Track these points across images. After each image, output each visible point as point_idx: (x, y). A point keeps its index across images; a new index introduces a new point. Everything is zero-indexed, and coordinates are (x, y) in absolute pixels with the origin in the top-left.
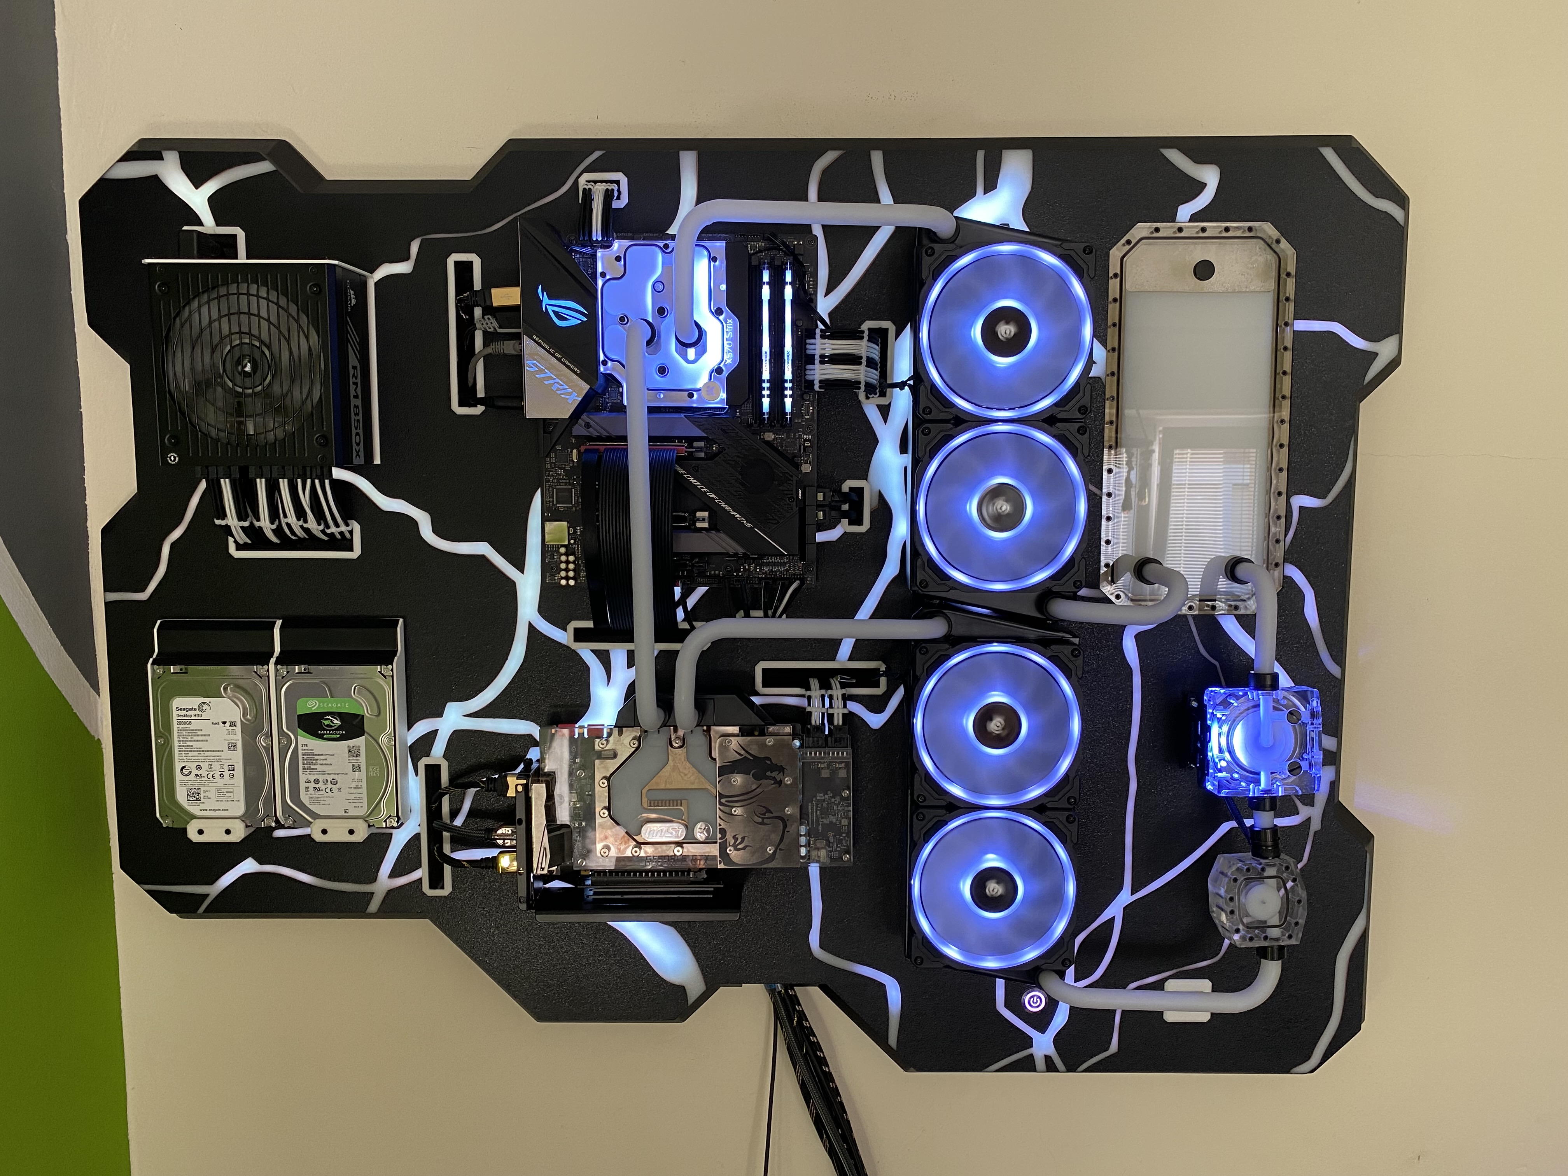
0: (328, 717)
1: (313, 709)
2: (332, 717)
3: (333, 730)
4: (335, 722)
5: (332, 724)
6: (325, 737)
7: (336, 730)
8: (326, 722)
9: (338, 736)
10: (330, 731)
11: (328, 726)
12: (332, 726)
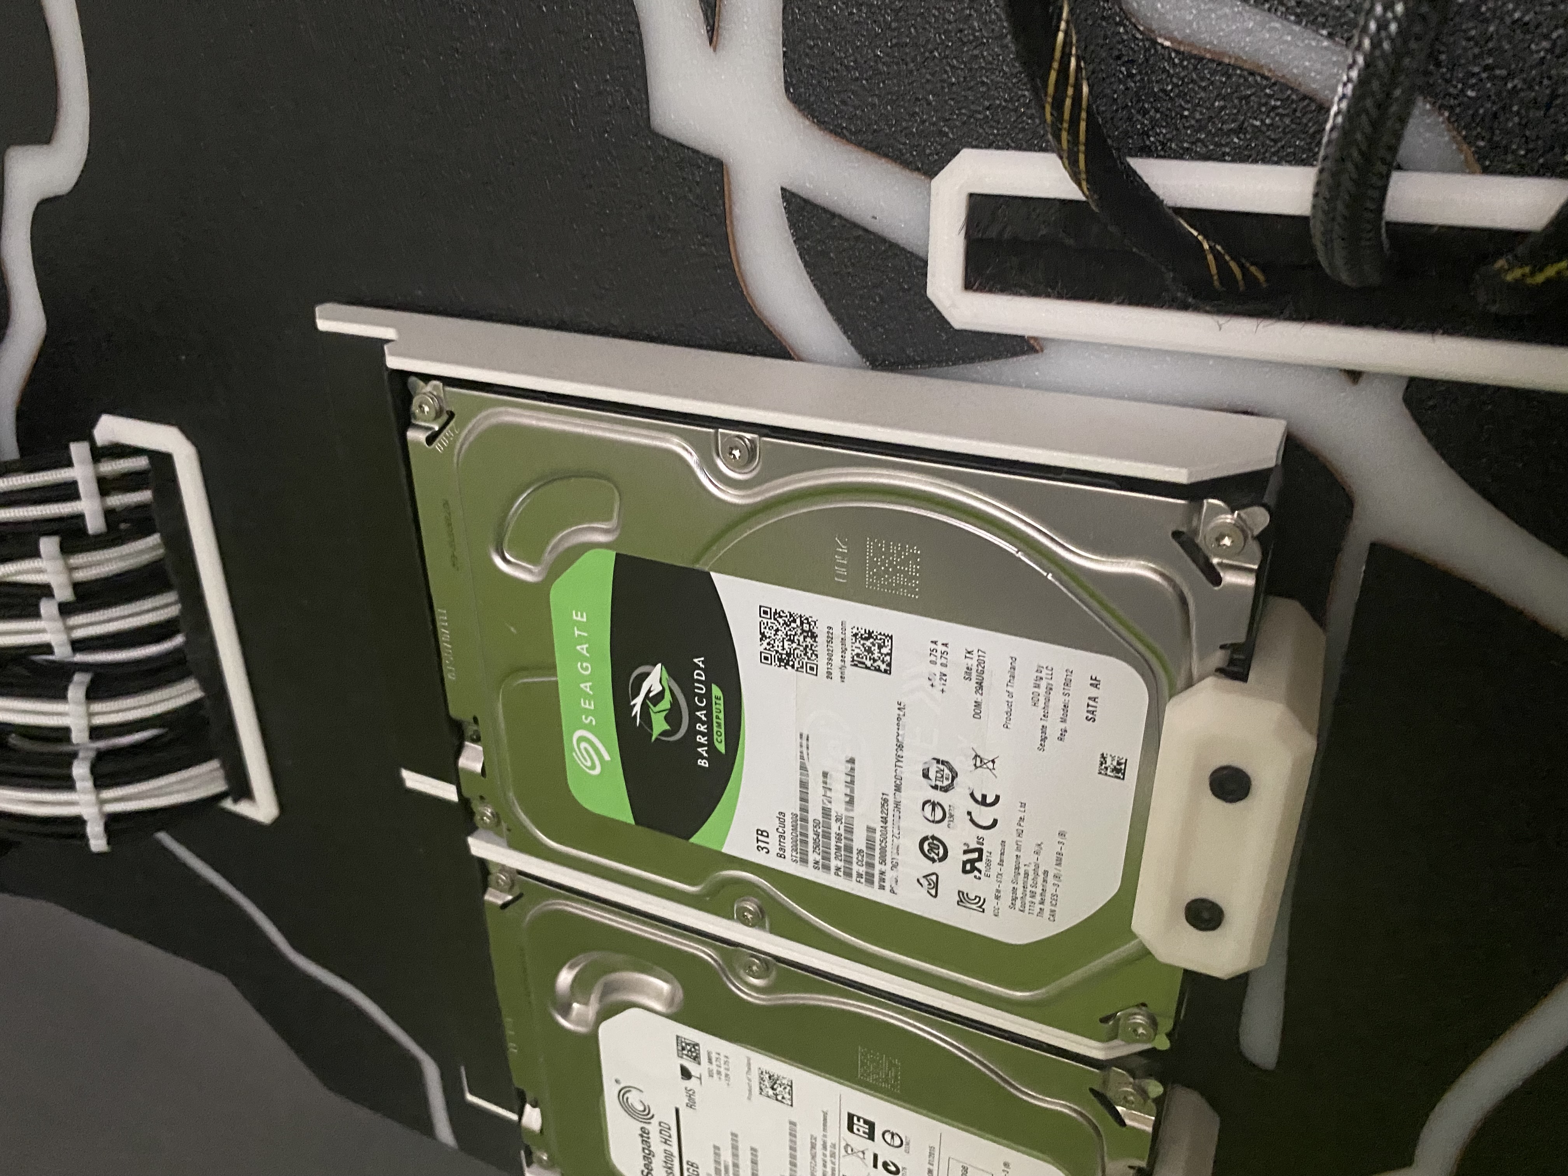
0: (637, 709)
1: (607, 757)
2: (636, 694)
3: (693, 708)
4: (657, 688)
5: (665, 704)
6: (721, 748)
7: (690, 695)
8: (659, 725)
9: (716, 691)
10: (694, 720)
11: (673, 716)
12: (675, 702)
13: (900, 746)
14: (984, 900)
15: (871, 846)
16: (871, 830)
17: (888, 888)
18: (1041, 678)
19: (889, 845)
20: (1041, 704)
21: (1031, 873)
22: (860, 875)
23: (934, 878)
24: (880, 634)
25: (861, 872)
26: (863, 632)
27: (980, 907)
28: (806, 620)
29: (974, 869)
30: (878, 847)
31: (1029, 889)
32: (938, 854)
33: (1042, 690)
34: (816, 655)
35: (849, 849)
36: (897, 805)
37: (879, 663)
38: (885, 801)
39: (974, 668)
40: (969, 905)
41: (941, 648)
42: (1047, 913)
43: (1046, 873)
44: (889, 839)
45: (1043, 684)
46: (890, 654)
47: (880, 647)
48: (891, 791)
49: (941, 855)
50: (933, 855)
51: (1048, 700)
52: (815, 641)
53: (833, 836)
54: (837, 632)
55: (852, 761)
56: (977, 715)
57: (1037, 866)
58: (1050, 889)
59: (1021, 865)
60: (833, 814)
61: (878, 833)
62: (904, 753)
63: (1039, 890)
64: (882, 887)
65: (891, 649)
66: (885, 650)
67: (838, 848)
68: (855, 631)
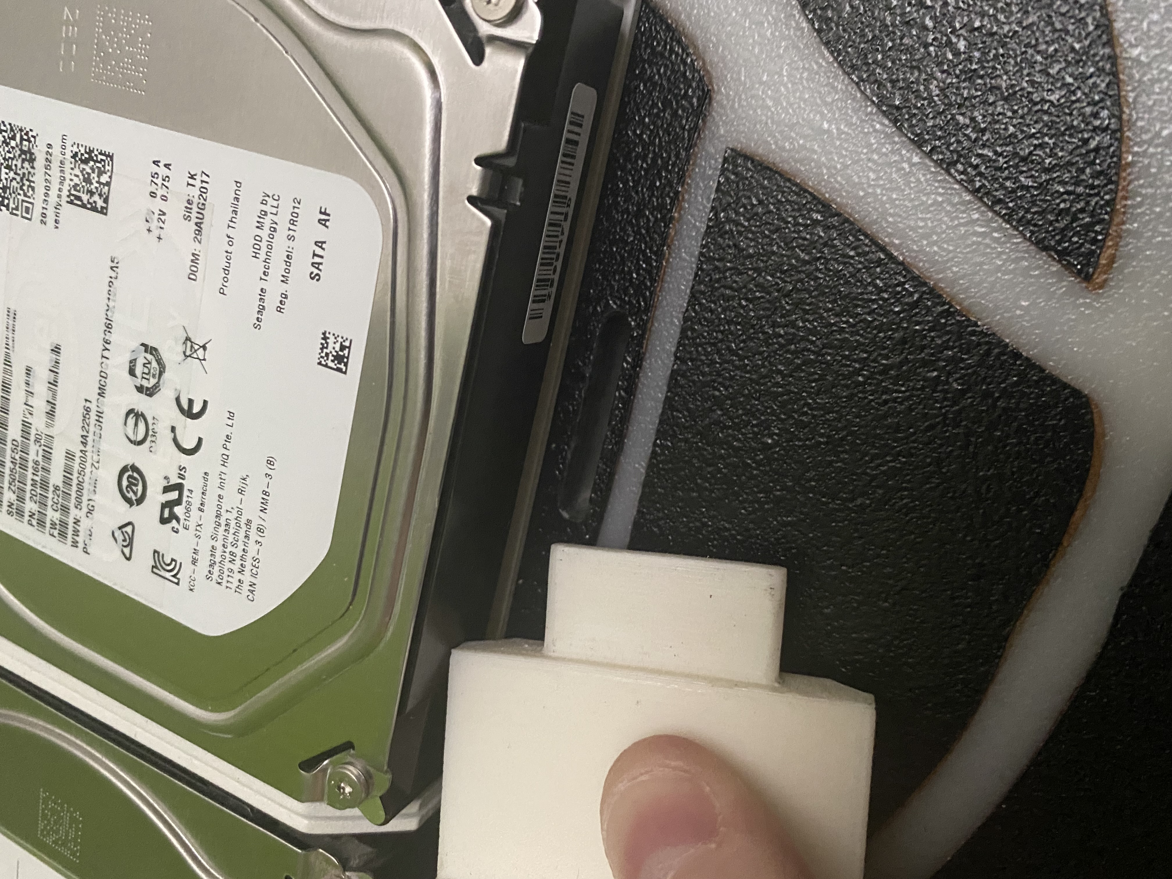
13: (109, 326)
14: (181, 564)
15: (67, 481)
16: (70, 456)
17: (81, 545)
18: (266, 213)
19: (86, 479)
20: (262, 256)
21: (233, 523)
22: (53, 525)
23: (129, 529)
24: (101, 154)
25: (54, 520)
26: (83, 151)
27: (174, 576)
28: (27, 136)
29: (173, 517)
30: (75, 482)
31: (230, 549)
32: (135, 493)
33: (265, 234)
34: (33, 189)
35: (44, 485)
36: (100, 414)
37: (96, 198)
38: (88, 410)
39: (196, 200)
40: (163, 573)
41: (163, 171)
42: (246, 587)
43: (249, 522)
44: (88, 471)
45: (267, 221)
46: (108, 184)
47: (100, 174)
48: (93, 396)
49: (139, 493)
50: (131, 495)
51: (270, 247)
52: (33, 168)
53: (30, 464)
54: (56, 151)
55: (56, 350)
56: (192, 276)
57: (240, 512)
58: (253, 549)
59: (223, 511)
60: (33, 432)
61: (77, 460)
62: (112, 338)
63: (239, 552)
64: (75, 544)
65: (110, 177)
66: (104, 179)
67: (34, 483)
68: (75, 149)
